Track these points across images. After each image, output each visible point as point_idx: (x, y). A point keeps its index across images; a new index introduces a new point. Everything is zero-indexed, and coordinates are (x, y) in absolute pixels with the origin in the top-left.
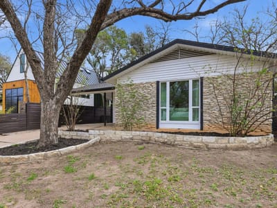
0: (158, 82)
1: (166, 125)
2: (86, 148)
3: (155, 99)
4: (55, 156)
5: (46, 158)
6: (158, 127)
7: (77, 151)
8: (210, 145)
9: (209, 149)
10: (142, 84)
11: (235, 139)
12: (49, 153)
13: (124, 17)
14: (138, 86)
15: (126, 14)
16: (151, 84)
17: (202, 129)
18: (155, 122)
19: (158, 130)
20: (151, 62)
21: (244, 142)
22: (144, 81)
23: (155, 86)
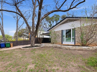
0: (62, 30)
1: (64, 43)
2: (40, 48)
3: (61, 35)
4: (32, 49)
5: (30, 49)
6: (62, 43)
7: (37, 48)
8: (70, 49)
9: (70, 50)
10: (58, 31)
11: (78, 47)
12: (31, 48)
13: (50, 14)
14: (57, 32)
15: (50, 13)
16: (60, 31)
17: (75, 44)
18: (61, 42)
19: (62, 44)
20: (60, 25)
21: (81, 48)
22: (58, 30)
23: (61, 31)
